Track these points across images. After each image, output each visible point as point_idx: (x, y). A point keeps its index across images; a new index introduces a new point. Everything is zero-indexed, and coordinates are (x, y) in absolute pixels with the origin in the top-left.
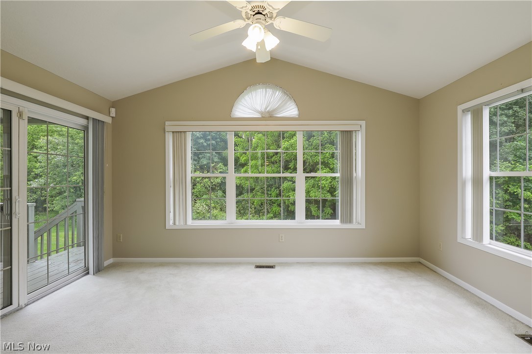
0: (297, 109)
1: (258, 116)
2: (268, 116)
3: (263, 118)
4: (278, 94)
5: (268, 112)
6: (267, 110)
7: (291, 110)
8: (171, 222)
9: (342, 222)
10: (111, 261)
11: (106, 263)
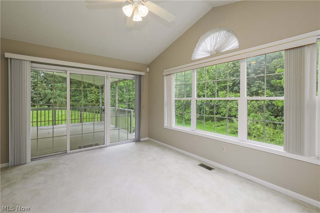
0: (237, 42)
1: (208, 55)
2: (217, 53)
3: (212, 56)
4: (223, 33)
5: (216, 50)
6: (215, 48)
7: (234, 43)
8: (166, 125)
9: (286, 149)
10: (147, 139)
11: (142, 139)
